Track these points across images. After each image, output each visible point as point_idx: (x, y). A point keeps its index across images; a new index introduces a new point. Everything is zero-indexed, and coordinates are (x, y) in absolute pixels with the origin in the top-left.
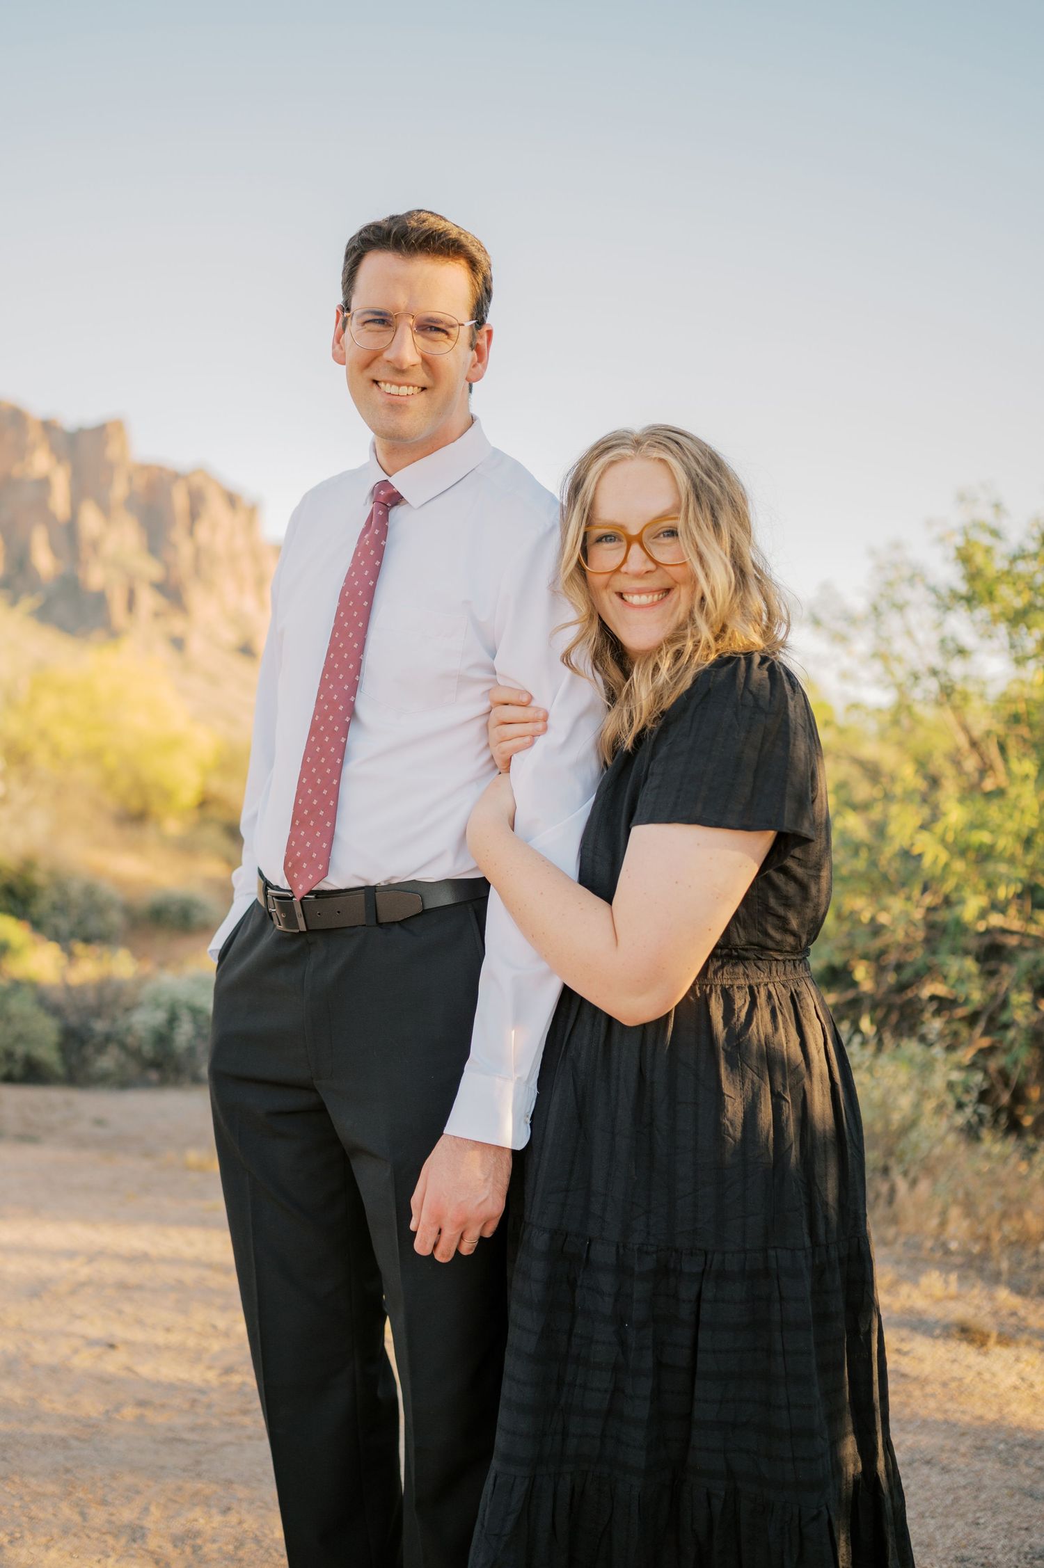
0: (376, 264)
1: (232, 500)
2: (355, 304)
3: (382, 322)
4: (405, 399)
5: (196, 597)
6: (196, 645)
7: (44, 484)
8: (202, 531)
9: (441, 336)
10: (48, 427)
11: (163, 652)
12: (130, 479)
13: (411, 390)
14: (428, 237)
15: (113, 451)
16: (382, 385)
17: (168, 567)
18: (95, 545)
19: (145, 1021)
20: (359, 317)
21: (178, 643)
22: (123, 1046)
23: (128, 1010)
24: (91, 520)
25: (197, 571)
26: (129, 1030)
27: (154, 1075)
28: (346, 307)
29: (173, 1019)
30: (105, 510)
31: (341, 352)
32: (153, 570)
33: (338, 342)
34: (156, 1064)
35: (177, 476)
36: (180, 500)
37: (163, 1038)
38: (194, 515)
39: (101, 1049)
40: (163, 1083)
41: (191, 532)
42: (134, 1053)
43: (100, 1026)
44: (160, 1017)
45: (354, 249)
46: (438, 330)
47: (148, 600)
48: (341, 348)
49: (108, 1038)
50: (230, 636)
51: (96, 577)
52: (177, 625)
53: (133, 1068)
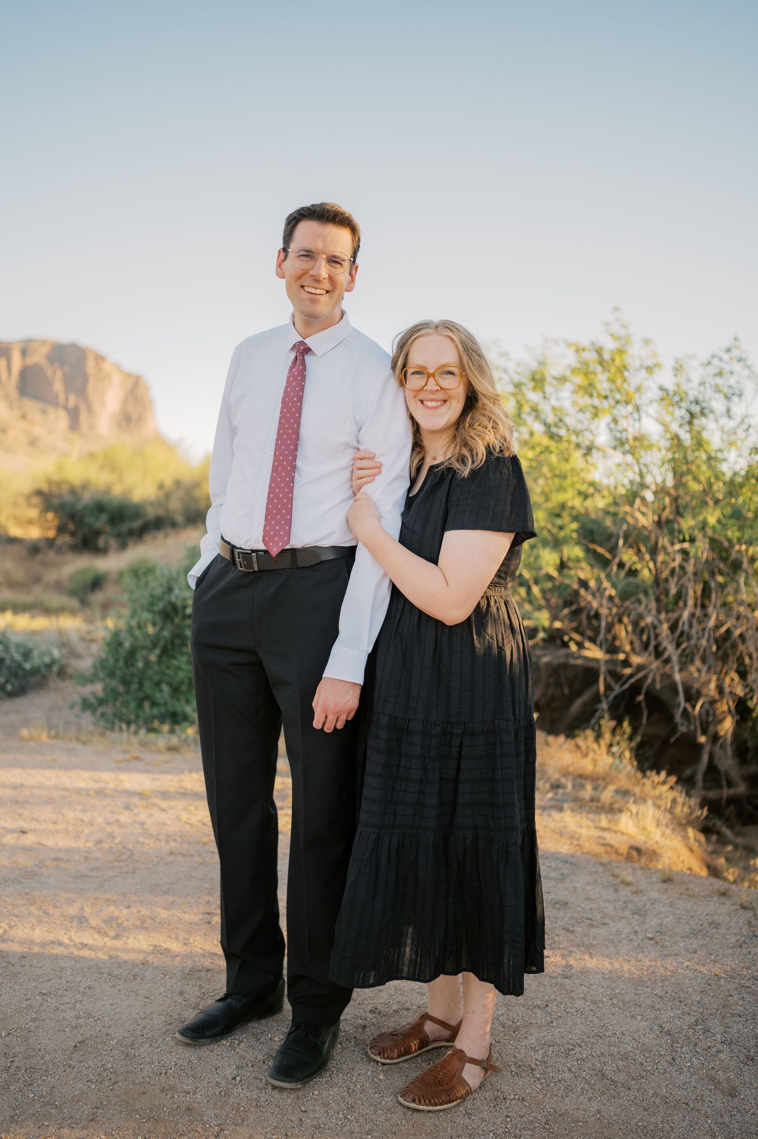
3: (309, 256)
4: (318, 296)
9: (338, 265)
13: (321, 292)
16: (306, 288)
20: (295, 253)
31: (282, 272)
33: (280, 268)
46: (336, 262)
48: (282, 270)
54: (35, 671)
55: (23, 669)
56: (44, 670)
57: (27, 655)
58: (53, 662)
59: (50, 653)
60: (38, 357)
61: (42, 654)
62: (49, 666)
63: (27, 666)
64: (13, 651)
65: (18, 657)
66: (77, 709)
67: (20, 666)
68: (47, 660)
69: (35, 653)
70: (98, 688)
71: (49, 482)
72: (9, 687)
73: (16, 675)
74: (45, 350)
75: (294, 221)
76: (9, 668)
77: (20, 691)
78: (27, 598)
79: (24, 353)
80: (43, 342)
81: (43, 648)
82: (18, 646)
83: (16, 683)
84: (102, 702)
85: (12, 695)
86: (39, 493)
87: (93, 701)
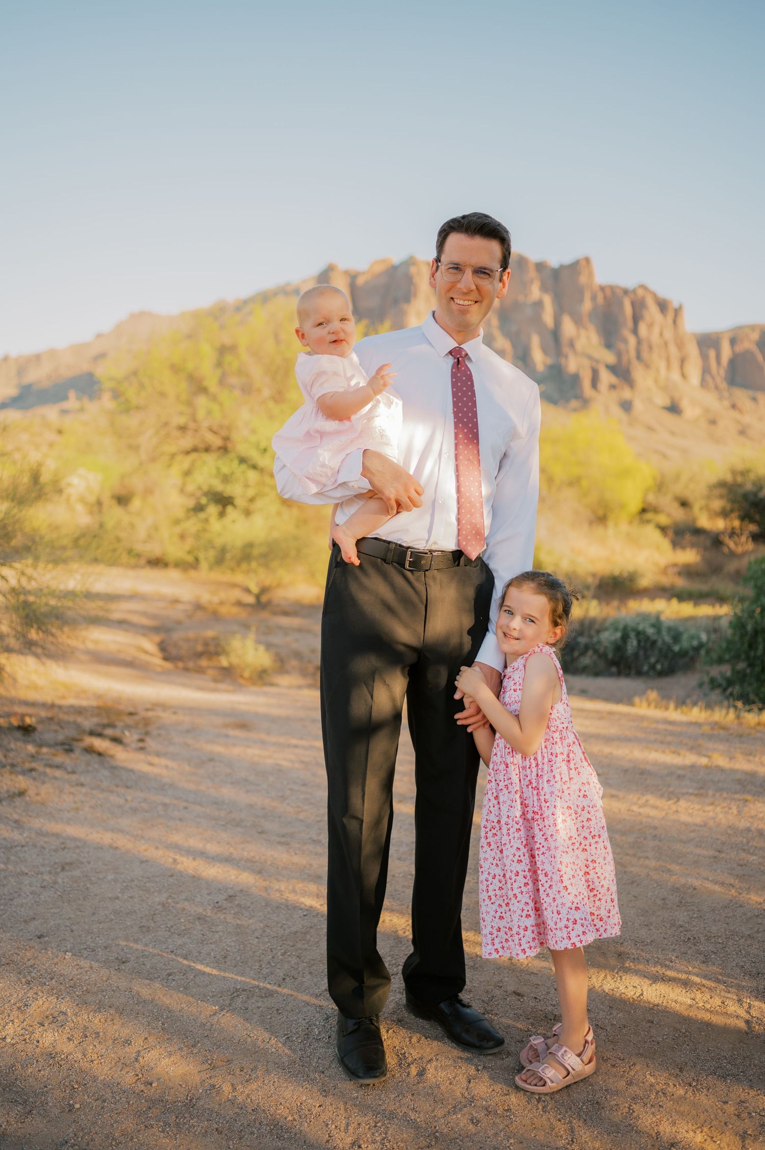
0: (454, 239)
1: (663, 306)
2: (443, 258)
3: (457, 268)
4: (467, 307)
5: (639, 373)
6: (639, 406)
7: (539, 304)
8: (643, 329)
9: (487, 276)
10: (540, 266)
11: (616, 411)
12: (594, 298)
13: (470, 303)
14: (482, 226)
15: (583, 279)
16: (456, 300)
17: (619, 355)
18: (572, 344)
19: (608, 637)
20: (446, 265)
21: (627, 406)
22: (596, 651)
23: (598, 632)
24: (568, 327)
25: (639, 357)
26: (599, 642)
27: (614, 669)
28: (438, 260)
29: (625, 638)
30: (578, 321)
31: (434, 282)
32: (610, 358)
33: (433, 277)
34: (616, 662)
35: (626, 292)
36: (628, 309)
37: (619, 647)
38: (636, 319)
39: (583, 653)
40: (619, 674)
41: (635, 331)
42: (603, 656)
43: (583, 640)
44: (618, 635)
45: (445, 230)
46: (485, 273)
47: (606, 377)
48: (434, 280)
49: (587, 648)
50: (662, 400)
51: (572, 365)
52: (627, 394)
53: (602, 665)
54: (683, 654)
55: (672, 651)
56: (691, 653)
57: (677, 637)
58: (701, 645)
59: (699, 638)
60: (748, 344)
61: (692, 637)
62: (697, 649)
63: (676, 648)
64: (664, 633)
65: (668, 639)
66: (706, 688)
67: (669, 648)
68: (695, 643)
69: (685, 637)
70: (726, 670)
71: (734, 472)
72: (659, 667)
73: (666, 657)
74: (755, 336)
75: (446, 231)
76: (660, 650)
77: (669, 672)
78: (704, 587)
79: (733, 342)
80: (753, 328)
81: (693, 631)
82: (670, 629)
83: (666, 664)
84: (730, 683)
85: (662, 674)
86: (722, 484)
87: (720, 680)
